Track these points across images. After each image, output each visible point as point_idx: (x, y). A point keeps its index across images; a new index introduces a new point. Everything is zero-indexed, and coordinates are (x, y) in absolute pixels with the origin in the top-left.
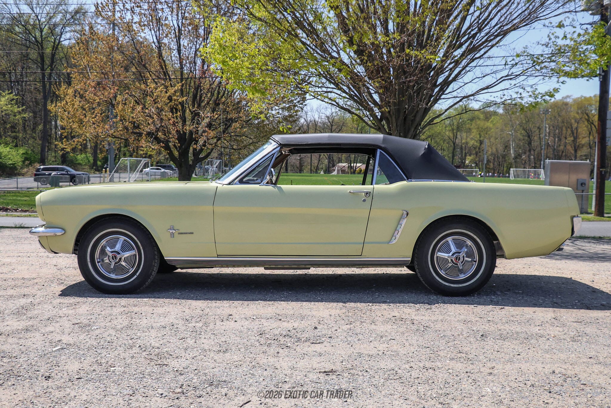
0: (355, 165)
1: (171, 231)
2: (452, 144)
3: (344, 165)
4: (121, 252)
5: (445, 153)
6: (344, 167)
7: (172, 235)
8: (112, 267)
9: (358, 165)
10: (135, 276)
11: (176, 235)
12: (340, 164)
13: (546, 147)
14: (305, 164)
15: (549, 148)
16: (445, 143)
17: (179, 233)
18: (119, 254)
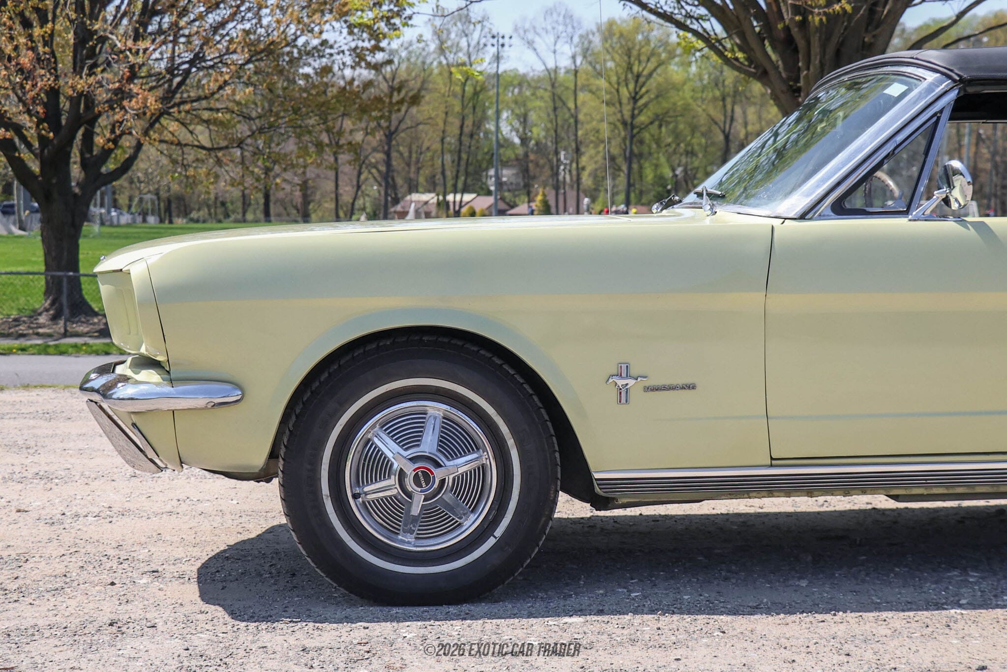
0: (458, 197)
1: (621, 382)
2: (721, 137)
3: (425, 197)
4: (441, 459)
5: (696, 163)
6: (426, 203)
7: (623, 395)
8: (416, 510)
9: (467, 197)
10: (491, 542)
11: (637, 393)
12: (415, 197)
13: (974, 141)
14: (318, 196)
15: (981, 144)
16: (698, 134)
17: (648, 389)
18: (438, 465)
